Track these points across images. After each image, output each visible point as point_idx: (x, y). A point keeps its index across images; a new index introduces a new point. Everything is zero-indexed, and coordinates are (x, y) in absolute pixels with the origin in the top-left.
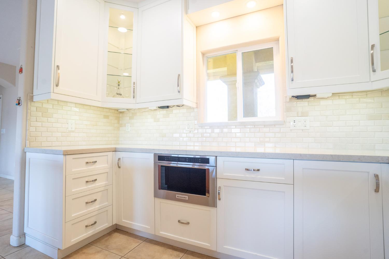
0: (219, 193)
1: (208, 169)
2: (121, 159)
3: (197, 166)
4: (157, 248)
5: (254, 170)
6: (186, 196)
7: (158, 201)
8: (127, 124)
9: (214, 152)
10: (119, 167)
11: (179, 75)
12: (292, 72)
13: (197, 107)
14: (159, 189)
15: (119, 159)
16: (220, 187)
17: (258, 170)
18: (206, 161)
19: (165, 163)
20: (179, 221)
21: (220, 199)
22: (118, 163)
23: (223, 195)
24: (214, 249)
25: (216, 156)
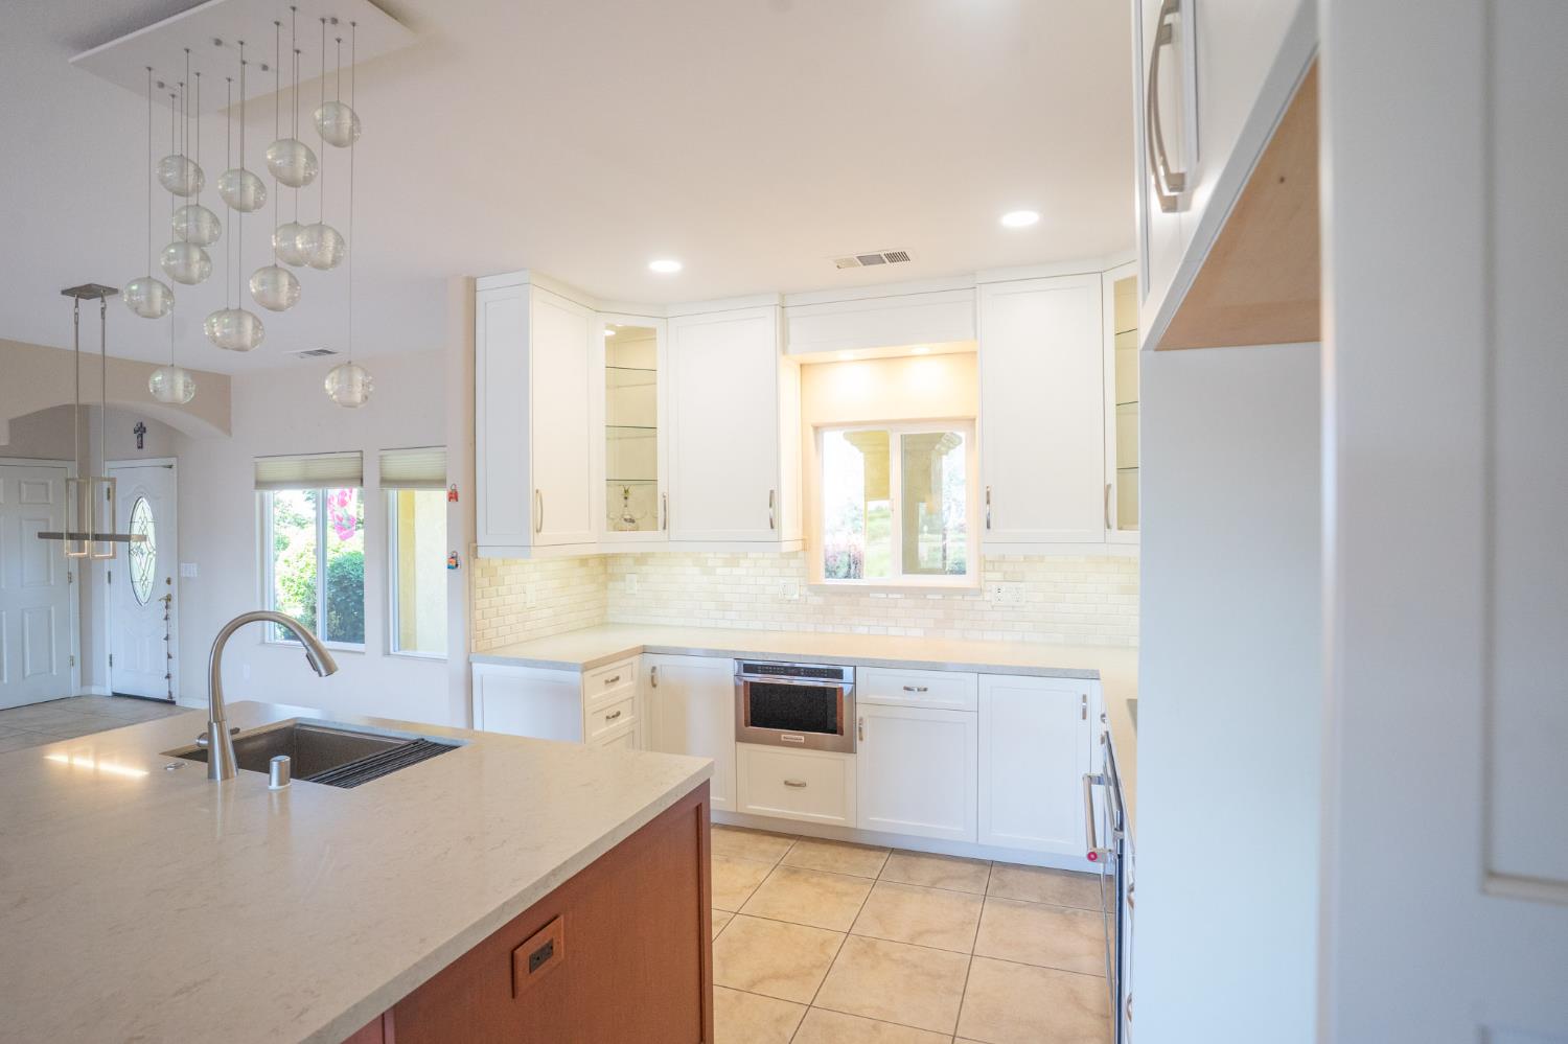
0: (860, 730)
1: (841, 689)
2: (658, 668)
3: (819, 682)
4: (743, 836)
5: (919, 690)
6: (799, 736)
7: (744, 747)
8: (628, 575)
9: (851, 659)
10: (654, 686)
11: (772, 492)
12: (988, 502)
13: (804, 550)
14: (746, 725)
15: (654, 669)
16: (861, 719)
17: (925, 690)
18: (837, 674)
19: (757, 678)
20: (786, 783)
21: (861, 739)
22: (653, 678)
23: (868, 730)
24: (852, 825)
25: (855, 667)
